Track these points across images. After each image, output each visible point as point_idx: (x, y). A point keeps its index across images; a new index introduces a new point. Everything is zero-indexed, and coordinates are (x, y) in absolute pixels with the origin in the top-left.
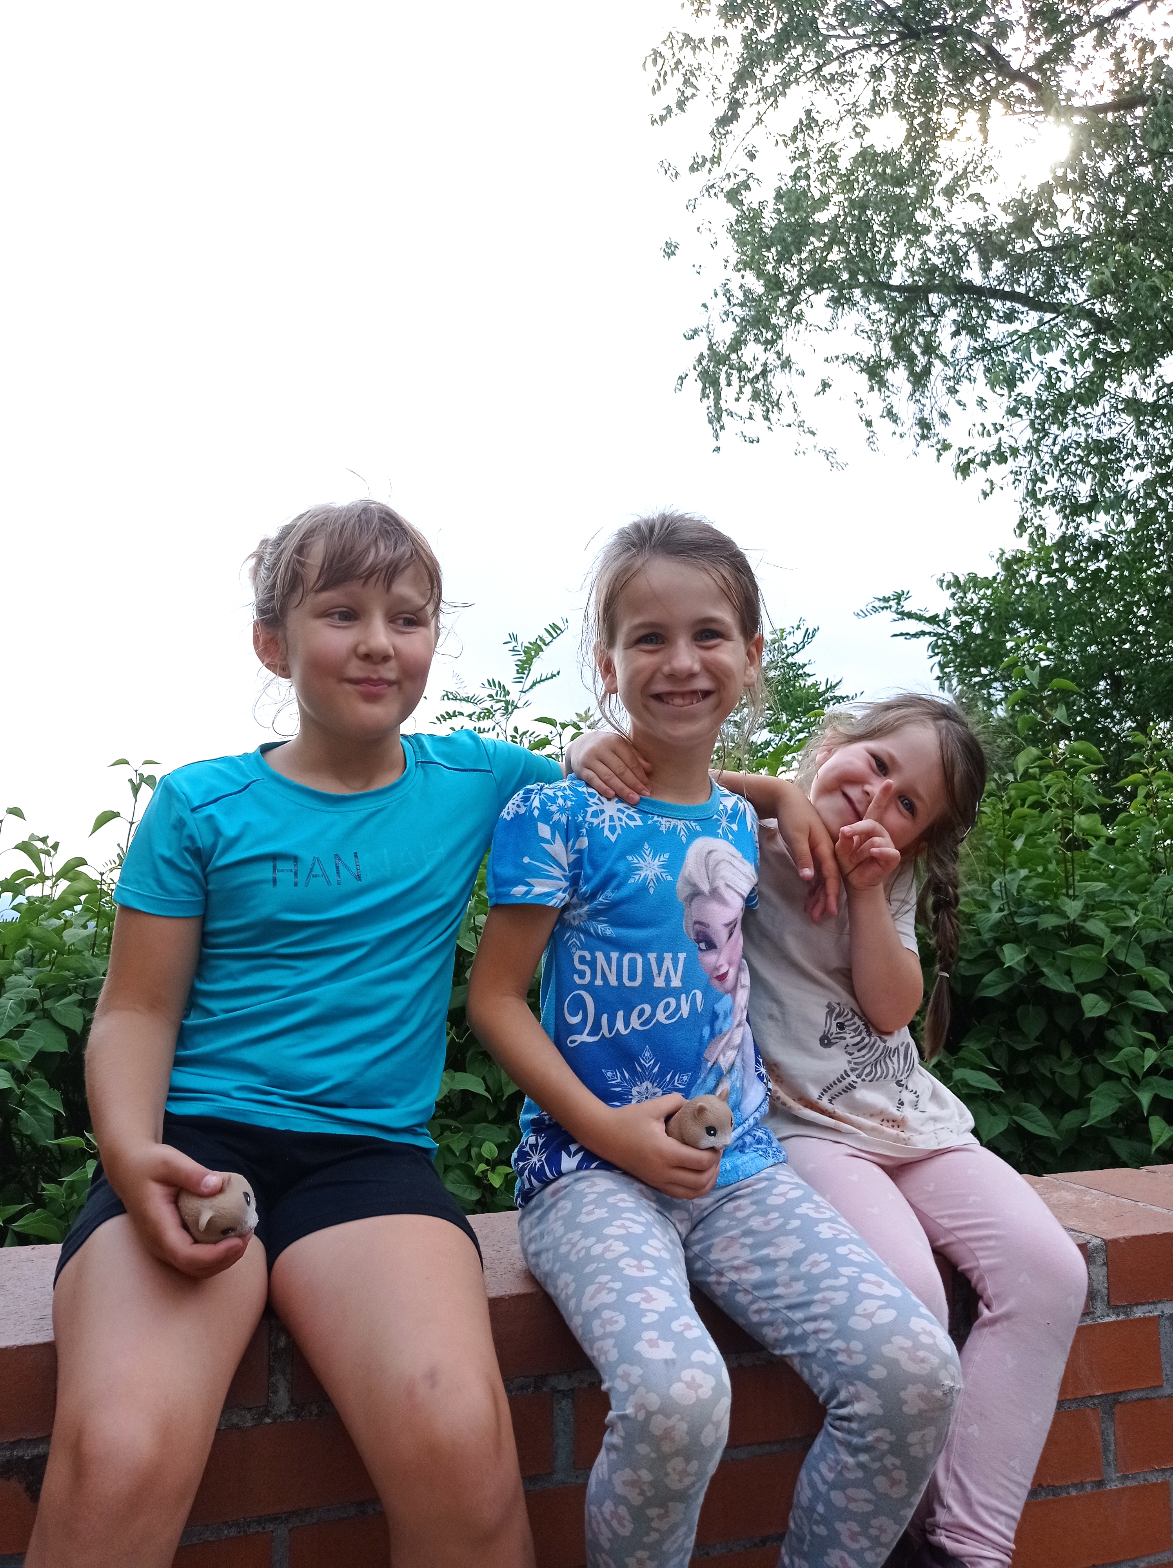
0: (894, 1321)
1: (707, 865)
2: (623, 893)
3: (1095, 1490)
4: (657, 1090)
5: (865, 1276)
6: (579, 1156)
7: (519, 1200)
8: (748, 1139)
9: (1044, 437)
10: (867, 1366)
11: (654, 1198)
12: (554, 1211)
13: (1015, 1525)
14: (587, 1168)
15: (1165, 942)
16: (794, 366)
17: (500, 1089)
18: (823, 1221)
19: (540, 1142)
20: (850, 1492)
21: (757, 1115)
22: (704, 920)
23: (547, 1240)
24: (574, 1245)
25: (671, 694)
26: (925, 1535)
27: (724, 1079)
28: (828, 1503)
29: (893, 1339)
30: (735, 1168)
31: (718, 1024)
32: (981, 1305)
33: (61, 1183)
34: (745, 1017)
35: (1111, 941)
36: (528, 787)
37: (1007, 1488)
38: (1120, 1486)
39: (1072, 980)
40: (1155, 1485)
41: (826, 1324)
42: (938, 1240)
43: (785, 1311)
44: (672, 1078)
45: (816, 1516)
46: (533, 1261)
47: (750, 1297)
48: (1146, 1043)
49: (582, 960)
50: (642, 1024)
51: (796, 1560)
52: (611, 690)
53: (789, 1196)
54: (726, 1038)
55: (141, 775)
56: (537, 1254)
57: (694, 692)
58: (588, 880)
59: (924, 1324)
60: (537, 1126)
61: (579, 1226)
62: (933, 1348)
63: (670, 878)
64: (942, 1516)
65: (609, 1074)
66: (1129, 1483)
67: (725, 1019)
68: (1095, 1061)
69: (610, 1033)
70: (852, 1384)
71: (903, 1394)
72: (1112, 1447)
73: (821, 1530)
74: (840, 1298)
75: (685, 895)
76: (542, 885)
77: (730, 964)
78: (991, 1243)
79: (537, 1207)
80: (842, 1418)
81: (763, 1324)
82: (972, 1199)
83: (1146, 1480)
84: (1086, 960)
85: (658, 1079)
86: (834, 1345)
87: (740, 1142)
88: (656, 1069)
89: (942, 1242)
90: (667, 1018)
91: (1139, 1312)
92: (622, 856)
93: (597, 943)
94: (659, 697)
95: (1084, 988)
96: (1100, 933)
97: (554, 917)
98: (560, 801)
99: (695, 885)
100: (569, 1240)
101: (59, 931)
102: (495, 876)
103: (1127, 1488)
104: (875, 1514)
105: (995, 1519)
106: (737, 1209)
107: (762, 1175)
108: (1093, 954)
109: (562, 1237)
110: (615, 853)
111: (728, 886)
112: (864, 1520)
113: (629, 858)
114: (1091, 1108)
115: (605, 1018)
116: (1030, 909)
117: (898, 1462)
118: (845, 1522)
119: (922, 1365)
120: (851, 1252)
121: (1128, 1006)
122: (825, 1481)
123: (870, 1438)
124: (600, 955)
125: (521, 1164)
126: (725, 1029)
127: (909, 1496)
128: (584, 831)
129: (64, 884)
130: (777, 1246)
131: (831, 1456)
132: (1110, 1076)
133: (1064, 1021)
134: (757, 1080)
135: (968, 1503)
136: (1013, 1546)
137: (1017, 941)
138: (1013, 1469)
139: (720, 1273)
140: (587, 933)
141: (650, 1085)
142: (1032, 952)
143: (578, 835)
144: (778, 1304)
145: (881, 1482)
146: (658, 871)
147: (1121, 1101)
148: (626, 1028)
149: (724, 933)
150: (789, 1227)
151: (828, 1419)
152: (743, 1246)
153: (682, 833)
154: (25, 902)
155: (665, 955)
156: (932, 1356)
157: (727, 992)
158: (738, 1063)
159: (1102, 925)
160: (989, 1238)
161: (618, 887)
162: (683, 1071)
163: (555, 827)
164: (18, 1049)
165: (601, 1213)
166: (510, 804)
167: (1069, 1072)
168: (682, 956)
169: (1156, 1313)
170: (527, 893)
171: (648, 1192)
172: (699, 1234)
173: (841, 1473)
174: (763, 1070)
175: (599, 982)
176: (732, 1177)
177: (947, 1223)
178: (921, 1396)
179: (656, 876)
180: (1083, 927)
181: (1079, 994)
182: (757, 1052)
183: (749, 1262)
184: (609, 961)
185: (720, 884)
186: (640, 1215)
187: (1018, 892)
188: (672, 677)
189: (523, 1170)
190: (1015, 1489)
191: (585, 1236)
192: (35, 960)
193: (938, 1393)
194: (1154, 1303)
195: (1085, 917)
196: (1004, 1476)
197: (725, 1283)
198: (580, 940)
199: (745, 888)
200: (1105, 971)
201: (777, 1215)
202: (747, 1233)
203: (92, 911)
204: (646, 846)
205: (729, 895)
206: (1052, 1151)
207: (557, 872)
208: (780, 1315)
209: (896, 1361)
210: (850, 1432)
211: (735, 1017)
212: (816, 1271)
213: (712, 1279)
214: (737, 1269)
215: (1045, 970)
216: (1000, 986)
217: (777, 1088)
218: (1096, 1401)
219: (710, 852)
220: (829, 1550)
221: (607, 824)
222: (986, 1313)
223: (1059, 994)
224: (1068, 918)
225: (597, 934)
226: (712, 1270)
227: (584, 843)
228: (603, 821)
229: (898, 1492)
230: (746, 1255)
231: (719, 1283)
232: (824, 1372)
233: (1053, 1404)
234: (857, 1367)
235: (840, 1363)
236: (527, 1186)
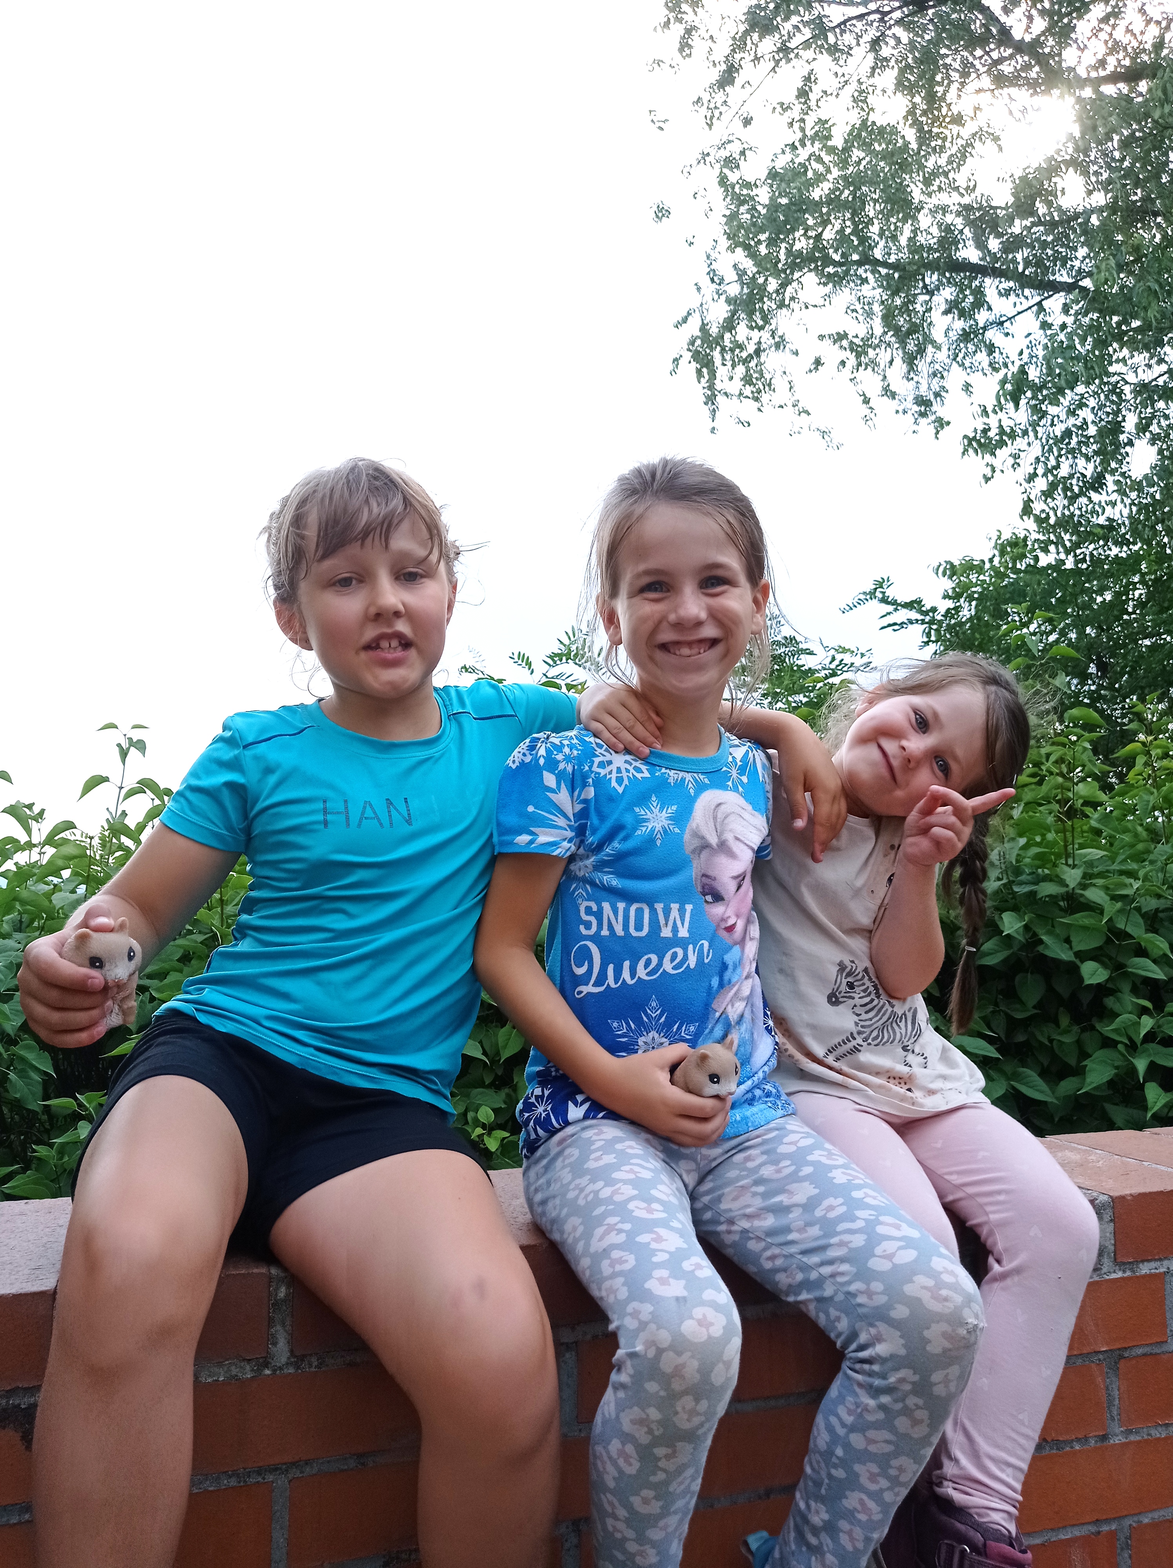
0: (916, 1261)
1: (715, 818)
2: (630, 844)
3: (1099, 1444)
4: (664, 1040)
5: (882, 1218)
6: (586, 1106)
7: (525, 1151)
8: (758, 1092)
9: (1040, 419)
10: (889, 1306)
11: (661, 1148)
12: (560, 1159)
13: (1022, 1477)
14: (594, 1117)
15: (1163, 911)
16: (788, 346)
17: (498, 1053)
18: (836, 1167)
19: (547, 1093)
20: (872, 1434)
21: (766, 1068)
22: (710, 873)
23: (555, 1187)
24: (582, 1190)
25: (678, 643)
26: (931, 1488)
27: (733, 1031)
28: (847, 1446)
29: (915, 1278)
30: (745, 1119)
31: (727, 975)
32: (991, 1260)
33: (51, 1146)
34: (753, 969)
35: (1111, 908)
36: (535, 735)
37: (1015, 1440)
38: (1124, 1440)
39: (1071, 948)
40: (1158, 1439)
41: (844, 1267)
42: (946, 1196)
43: (799, 1257)
44: (679, 1028)
45: (834, 1460)
46: (539, 1210)
47: (763, 1244)
48: (1144, 1011)
49: (589, 911)
50: (648, 974)
51: (812, 1504)
52: (616, 642)
53: (800, 1144)
54: (735, 989)
55: (130, 739)
56: (544, 1202)
57: (701, 641)
58: (594, 832)
59: (946, 1264)
60: (543, 1079)
61: (588, 1171)
62: (956, 1287)
63: (677, 830)
64: (949, 1469)
65: (615, 1024)
66: (1132, 1438)
67: (734, 969)
68: (1093, 1028)
69: (616, 983)
70: (872, 1325)
71: (926, 1333)
72: (1117, 1402)
73: (840, 1473)
74: (858, 1241)
75: (692, 847)
76: (546, 834)
77: (738, 916)
78: (1001, 1198)
79: (543, 1157)
80: (863, 1361)
81: (776, 1271)
82: (981, 1154)
83: (1149, 1435)
84: (1085, 928)
85: (666, 1029)
86: (853, 1288)
87: (750, 1095)
88: (663, 1019)
89: (950, 1198)
90: (674, 968)
91: (1145, 1269)
92: (630, 808)
93: (604, 894)
94: (664, 647)
95: (1083, 956)
96: (1099, 901)
97: (560, 868)
98: (567, 750)
99: (703, 838)
100: (577, 1186)
101: (48, 895)
102: (499, 824)
103: (1130, 1443)
104: (896, 1454)
105: (1003, 1471)
106: (748, 1159)
107: (772, 1125)
108: (1092, 921)
109: (570, 1183)
110: (623, 805)
111: (737, 839)
112: (883, 1461)
113: (637, 809)
114: (1087, 1075)
115: (611, 968)
116: (1029, 878)
117: (920, 1402)
118: (864, 1464)
119: (946, 1304)
120: (867, 1195)
121: (1127, 975)
122: (843, 1425)
123: (892, 1380)
124: (606, 906)
125: (527, 1115)
126: (734, 980)
127: (929, 1435)
128: (590, 780)
129: (50, 851)
130: (791, 1193)
131: (850, 1399)
132: (1108, 1043)
133: (1063, 989)
134: (765, 1033)
135: (975, 1455)
136: (1020, 1498)
137: (1015, 909)
138: (1022, 1423)
139: (731, 1222)
140: (593, 884)
141: (656, 1035)
142: (1031, 921)
143: (585, 785)
144: (793, 1249)
145: (902, 1423)
146: (666, 823)
147: (1117, 1068)
148: (632, 977)
149: (732, 886)
150: (801, 1174)
151: (845, 1365)
152: (755, 1194)
153: (690, 785)
154: (14, 869)
155: (672, 905)
156: (955, 1295)
157: (736, 944)
158: (748, 1015)
159: (1102, 893)
160: (999, 1192)
161: (625, 839)
162: (691, 1022)
163: (560, 777)
164: (8, 1012)
165: (609, 1159)
166: (515, 752)
167: (1067, 1039)
168: (689, 907)
169: (1162, 1270)
170: (531, 842)
171: (655, 1141)
172: (707, 1185)
173: (861, 1415)
174: (771, 1023)
175: (605, 932)
176: (742, 1128)
177: (955, 1179)
178: (945, 1335)
179: (663, 827)
180: (1082, 895)
181: (1078, 962)
182: (766, 1005)
183: (762, 1209)
184: (615, 911)
185: (729, 837)
186: (648, 1162)
187: (1017, 861)
188: (679, 626)
189: (528, 1120)
190: (1022, 1441)
191: (593, 1181)
192: (24, 926)
193: (963, 1332)
194: (1160, 1260)
195: (1084, 887)
196: (1013, 1430)
197: (735, 1232)
198: (587, 891)
199: (755, 842)
200: (1104, 938)
201: (788, 1163)
202: (758, 1182)
203: (82, 876)
204: (654, 798)
205: (737, 848)
206: (1050, 1118)
207: (561, 822)
208: (795, 1261)
209: (919, 1300)
210: (871, 1374)
211: (743, 968)
212: (832, 1215)
213: (722, 1228)
214: (749, 1217)
215: (1044, 938)
216: (999, 954)
217: (785, 1040)
218: (1101, 1357)
219: (720, 804)
220: (848, 1493)
221: (614, 775)
222: (996, 1268)
223: (1057, 962)
224: (1067, 886)
225: (603, 885)
226: (722, 1219)
227: (590, 793)
228: (610, 773)
229: (918, 1432)
230: (758, 1202)
231: (729, 1232)
232: (843, 1315)
233: (1063, 1358)
234: (877, 1308)
235: (860, 1305)
236: (533, 1136)
